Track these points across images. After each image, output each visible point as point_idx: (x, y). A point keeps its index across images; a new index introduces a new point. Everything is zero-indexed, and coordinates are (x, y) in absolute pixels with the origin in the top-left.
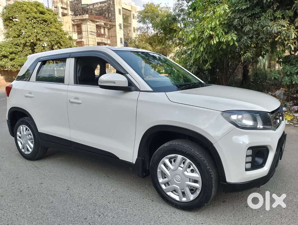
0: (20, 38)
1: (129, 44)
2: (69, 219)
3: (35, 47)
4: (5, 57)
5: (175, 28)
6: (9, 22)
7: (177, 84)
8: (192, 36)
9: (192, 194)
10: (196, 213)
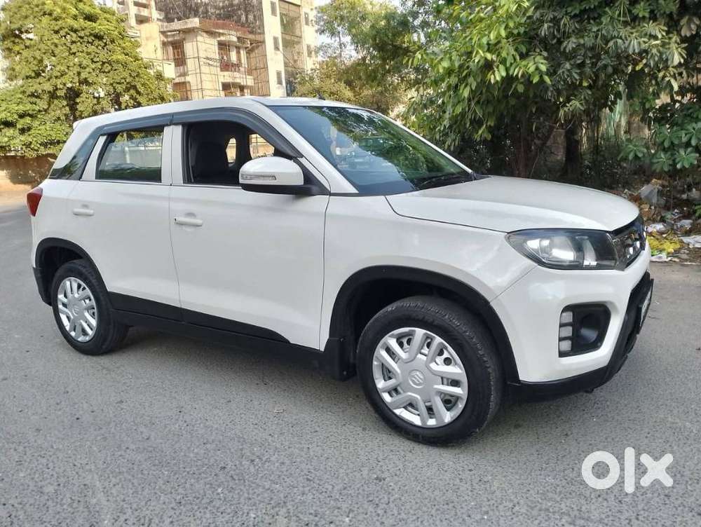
0: (40, 79)
1: (297, 85)
2: (188, 470)
3: (78, 100)
4: (8, 124)
5: (406, 46)
6: (14, 42)
7: (413, 176)
8: (446, 64)
9: (448, 409)
10: (457, 451)
